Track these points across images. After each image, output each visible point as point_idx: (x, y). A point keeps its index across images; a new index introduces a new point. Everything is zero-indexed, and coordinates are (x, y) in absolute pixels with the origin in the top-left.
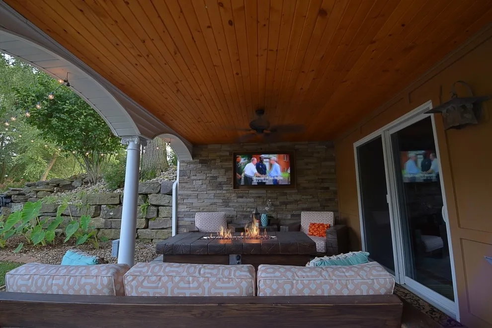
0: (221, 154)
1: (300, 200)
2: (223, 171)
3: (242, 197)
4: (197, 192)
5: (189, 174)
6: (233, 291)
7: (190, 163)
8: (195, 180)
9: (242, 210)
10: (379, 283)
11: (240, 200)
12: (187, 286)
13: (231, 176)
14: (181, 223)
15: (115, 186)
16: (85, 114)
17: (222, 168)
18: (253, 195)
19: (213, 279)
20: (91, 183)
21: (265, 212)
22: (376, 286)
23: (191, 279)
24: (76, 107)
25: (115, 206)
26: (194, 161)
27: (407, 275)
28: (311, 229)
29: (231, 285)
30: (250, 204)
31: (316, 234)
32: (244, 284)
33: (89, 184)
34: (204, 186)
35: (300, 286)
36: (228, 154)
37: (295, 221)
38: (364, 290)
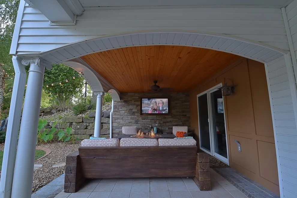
0: (134, 98)
1: (172, 121)
2: (135, 106)
3: (144, 119)
4: (122, 117)
5: (118, 107)
6: (151, 145)
7: (119, 102)
8: (122, 110)
9: (144, 125)
10: (192, 142)
11: (144, 120)
12: (139, 143)
13: (139, 109)
14: (114, 132)
15: (78, 112)
16: (62, 75)
17: (134, 105)
18: (150, 118)
19: (146, 142)
20: (62, 111)
21: (156, 126)
22: (191, 143)
23: (140, 142)
24: (57, 71)
25: (80, 123)
26: (121, 101)
27: (215, 152)
28: (177, 134)
29: (151, 143)
30: (148, 123)
31: (179, 136)
32: (155, 143)
33: (61, 111)
34: (126, 114)
35: (170, 143)
36: (138, 98)
37: (170, 131)
38: (188, 144)
